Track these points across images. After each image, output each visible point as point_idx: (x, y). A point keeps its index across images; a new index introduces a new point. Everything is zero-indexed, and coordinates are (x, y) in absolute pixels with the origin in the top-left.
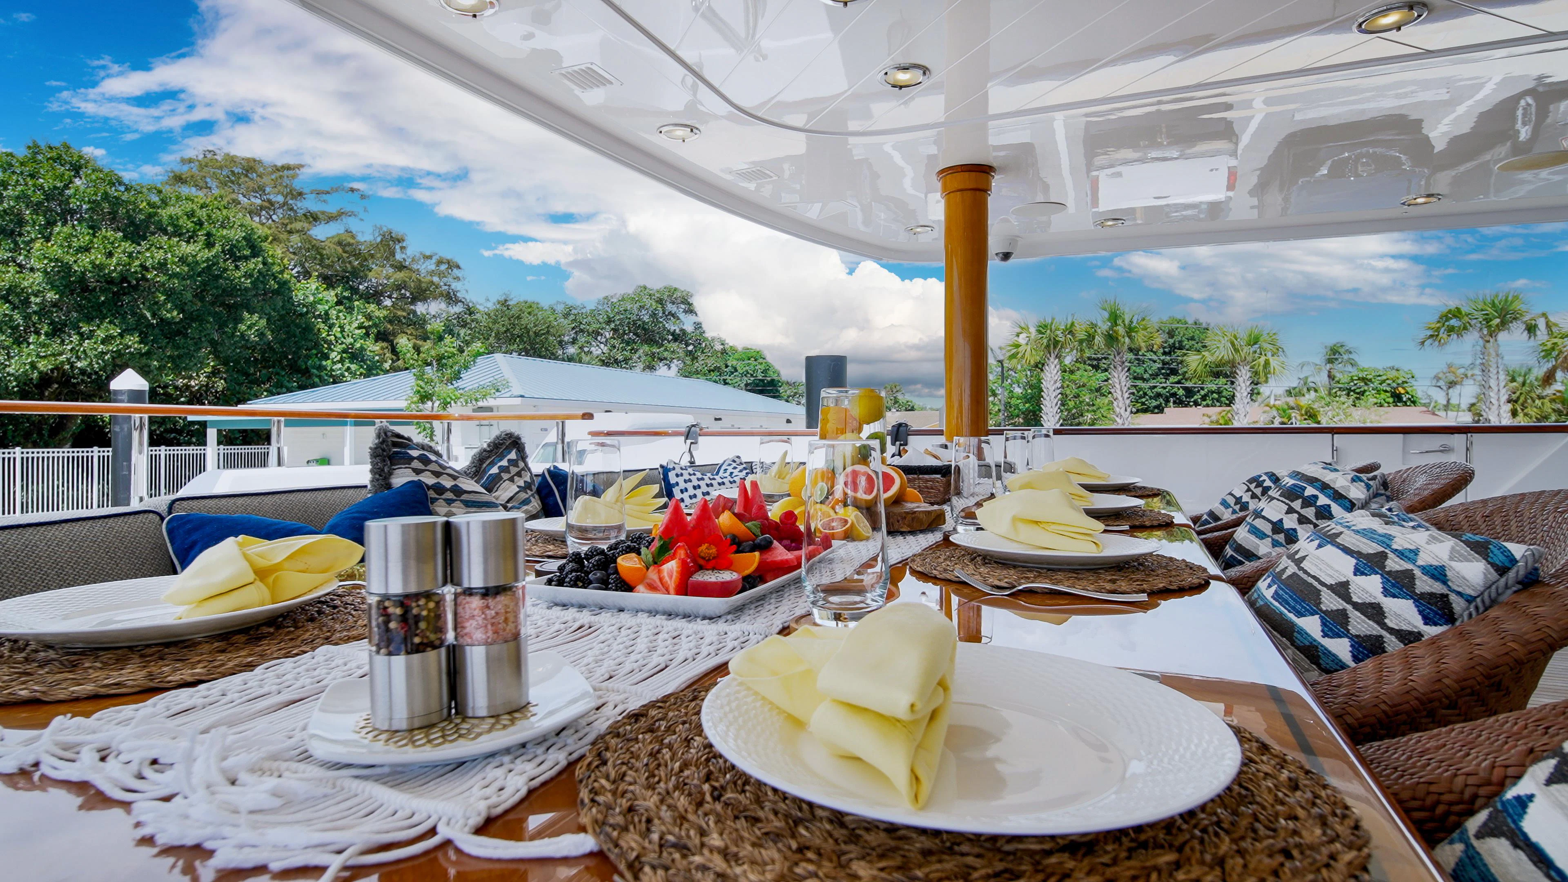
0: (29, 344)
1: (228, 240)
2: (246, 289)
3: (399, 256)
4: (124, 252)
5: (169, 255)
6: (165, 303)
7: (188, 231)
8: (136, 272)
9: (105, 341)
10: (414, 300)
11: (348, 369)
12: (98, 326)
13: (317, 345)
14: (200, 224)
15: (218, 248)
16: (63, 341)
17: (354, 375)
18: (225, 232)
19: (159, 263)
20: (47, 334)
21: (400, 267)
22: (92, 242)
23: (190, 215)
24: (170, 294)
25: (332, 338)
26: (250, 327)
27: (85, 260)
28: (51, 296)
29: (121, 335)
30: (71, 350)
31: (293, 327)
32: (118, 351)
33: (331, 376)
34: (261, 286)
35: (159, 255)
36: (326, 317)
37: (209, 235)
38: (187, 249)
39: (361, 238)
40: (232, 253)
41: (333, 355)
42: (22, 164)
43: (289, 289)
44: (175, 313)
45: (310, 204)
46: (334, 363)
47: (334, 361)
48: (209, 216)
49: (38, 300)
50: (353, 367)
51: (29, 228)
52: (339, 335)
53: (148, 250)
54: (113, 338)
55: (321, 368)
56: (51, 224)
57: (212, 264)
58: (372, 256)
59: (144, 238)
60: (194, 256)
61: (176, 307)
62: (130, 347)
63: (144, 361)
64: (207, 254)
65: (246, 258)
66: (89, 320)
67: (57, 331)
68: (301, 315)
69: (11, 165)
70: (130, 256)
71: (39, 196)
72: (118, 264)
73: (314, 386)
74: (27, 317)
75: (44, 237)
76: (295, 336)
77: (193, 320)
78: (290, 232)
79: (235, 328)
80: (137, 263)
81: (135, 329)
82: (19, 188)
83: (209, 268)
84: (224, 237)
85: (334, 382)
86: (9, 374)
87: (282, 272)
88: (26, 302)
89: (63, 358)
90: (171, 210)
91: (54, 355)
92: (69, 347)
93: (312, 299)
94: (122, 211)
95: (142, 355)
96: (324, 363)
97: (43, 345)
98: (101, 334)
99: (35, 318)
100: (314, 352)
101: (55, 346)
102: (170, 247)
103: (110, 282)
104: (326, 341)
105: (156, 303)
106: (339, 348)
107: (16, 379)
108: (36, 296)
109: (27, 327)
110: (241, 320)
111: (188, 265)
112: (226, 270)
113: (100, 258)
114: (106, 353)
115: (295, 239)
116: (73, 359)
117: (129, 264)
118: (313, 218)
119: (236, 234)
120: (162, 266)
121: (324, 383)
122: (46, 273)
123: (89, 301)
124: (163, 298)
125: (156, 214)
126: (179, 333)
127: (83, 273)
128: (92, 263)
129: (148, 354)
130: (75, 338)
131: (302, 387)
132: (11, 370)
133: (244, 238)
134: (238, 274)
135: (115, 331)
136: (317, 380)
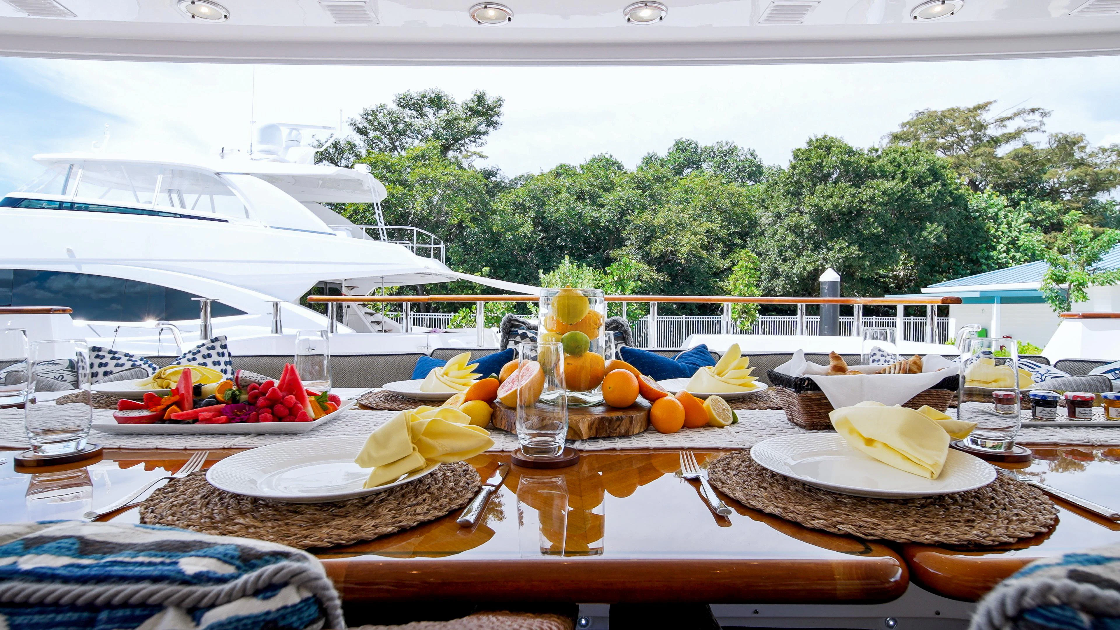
0: (803, 256)
1: (917, 173)
2: (929, 206)
3: (1078, 156)
4: (850, 194)
5: (876, 191)
6: (873, 223)
7: (890, 173)
8: (856, 206)
9: (840, 250)
10: (1092, 191)
11: (1014, 256)
12: (836, 242)
13: (986, 240)
14: (899, 166)
15: (909, 180)
16: (819, 253)
17: (1018, 262)
18: (914, 168)
19: (870, 198)
20: (811, 250)
21: (1080, 164)
22: (834, 191)
23: (892, 161)
24: (876, 217)
25: (1000, 233)
26: (930, 233)
27: (829, 202)
28: (813, 227)
29: (848, 247)
30: (823, 258)
31: (966, 229)
32: (846, 257)
33: (998, 263)
34: (940, 202)
35: (870, 192)
36: (995, 218)
37: (904, 172)
38: (888, 185)
39: (1037, 147)
40: (920, 182)
41: (999, 247)
42: (803, 154)
43: (964, 199)
44: (880, 229)
45: (993, 131)
46: (1000, 253)
47: (999, 253)
48: (905, 159)
49: (807, 230)
50: (1018, 255)
51: (804, 190)
52: (1006, 230)
53: (864, 190)
54: (844, 248)
55: (989, 258)
56: (815, 185)
57: (906, 190)
58: (1049, 161)
59: (863, 183)
60: (892, 189)
61: (880, 225)
62: (853, 254)
63: (861, 262)
64: (901, 186)
65: (929, 184)
66: (832, 239)
67: (817, 247)
68: (975, 218)
69: (798, 156)
70: (854, 196)
71: (809, 171)
72: (846, 203)
73: (983, 271)
74: (803, 241)
75: (811, 193)
76: (968, 235)
77: (892, 232)
78: (975, 156)
79: (920, 235)
80: (857, 200)
81: (857, 242)
82: (801, 168)
83: (902, 195)
84: (914, 171)
85: (999, 268)
86: (794, 274)
87: (957, 189)
88: (802, 233)
89: (819, 263)
90: (880, 162)
91: (814, 262)
92: (822, 256)
93: (983, 205)
94: (851, 168)
95: (859, 258)
96: (992, 254)
97: (809, 256)
98: (837, 247)
99: (806, 241)
100: (984, 245)
101: (815, 256)
102: (878, 185)
103: (841, 213)
104: (995, 237)
105: (868, 224)
106: (1005, 241)
107: (797, 277)
108: (806, 228)
109: (803, 247)
110: (923, 229)
111: (889, 195)
112: (915, 194)
113: (836, 200)
114: (839, 259)
115: (979, 161)
116: (824, 263)
117: (852, 202)
118: (995, 142)
119: (922, 168)
120: (872, 200)
121: (990, 269)
122: (811, 214)
123: (833, 228)
124: (872, 220)
125: (871, 166)
126: (883, 242)
127: (828, 211)
128: (833, 204)
129: (863, 257)
130: (825, 251)
131: (973, 273)
132: (794, 272)
133: (929, 170)
134: (923, 196)
135: (844, 244)
136: (984, 267)
